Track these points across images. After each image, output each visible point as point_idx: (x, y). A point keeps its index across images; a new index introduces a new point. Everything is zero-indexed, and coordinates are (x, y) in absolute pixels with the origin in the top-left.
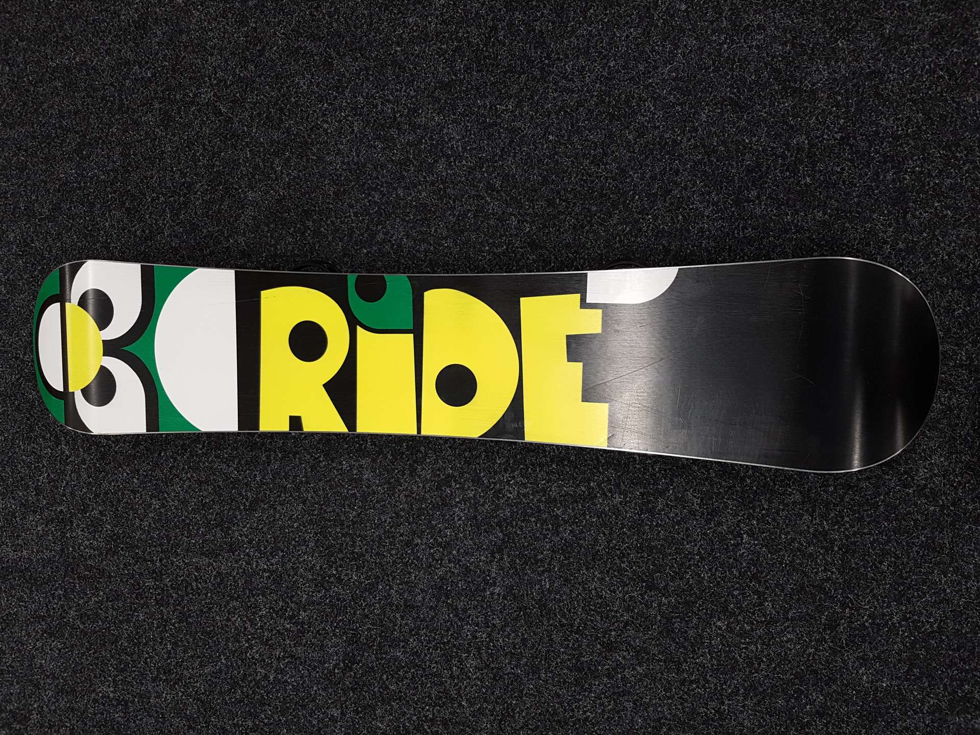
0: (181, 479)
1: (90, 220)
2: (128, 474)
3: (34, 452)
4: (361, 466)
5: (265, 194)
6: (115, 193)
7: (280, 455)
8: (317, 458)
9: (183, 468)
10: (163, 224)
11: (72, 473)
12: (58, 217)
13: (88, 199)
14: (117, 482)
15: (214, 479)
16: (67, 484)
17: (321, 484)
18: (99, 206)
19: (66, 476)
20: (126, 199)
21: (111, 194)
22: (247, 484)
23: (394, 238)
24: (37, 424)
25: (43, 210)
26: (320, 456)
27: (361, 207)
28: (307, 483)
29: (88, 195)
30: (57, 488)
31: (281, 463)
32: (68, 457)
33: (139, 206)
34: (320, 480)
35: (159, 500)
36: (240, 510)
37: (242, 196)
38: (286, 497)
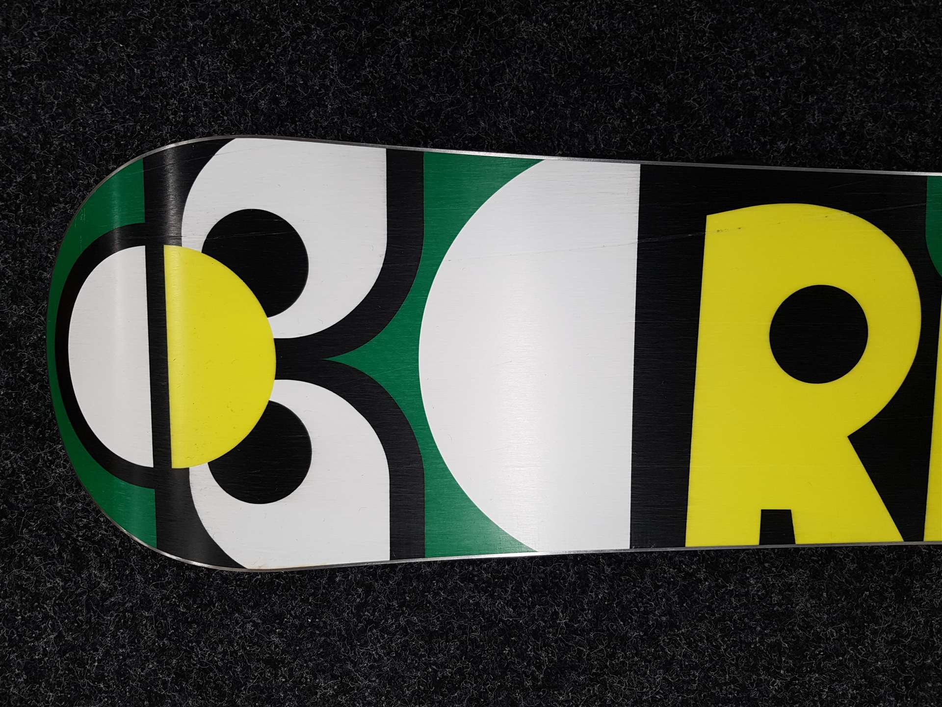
0: (384, 630)
1: (143, 75)
2: (256, 625)
3: (19, 587)
4: (789, 587)
5: (557, 26)
6: (203, 16)
7: (608, 570)
8: (692, 575)
9: (389, 607)
10: (322, 86)
11: (117, 628)
12: (64, 69)
13: (137, 31)
14: (231, 643)
15: (459, 627)
16: (107, 653)
17: (703, 627)
18: (165, 45)
19: (104, 635)
20: (231, 32)
21: (193, 19)
22: (535, 634)
23: (844, 120)
24: (26, 525)
25: (24, 52)
26: (698, 570)
27: (771, 58)
28: (672, 625)
29: (138, 20)
30: (82, 664)
31: (612, 587)
32: (106, 595)
33: (262, 46)
34: (701, 620)
35: (334, 677)
36: (525, 690)
37: (506, 29)
38: (625, 657)
